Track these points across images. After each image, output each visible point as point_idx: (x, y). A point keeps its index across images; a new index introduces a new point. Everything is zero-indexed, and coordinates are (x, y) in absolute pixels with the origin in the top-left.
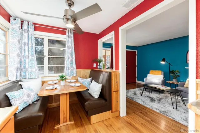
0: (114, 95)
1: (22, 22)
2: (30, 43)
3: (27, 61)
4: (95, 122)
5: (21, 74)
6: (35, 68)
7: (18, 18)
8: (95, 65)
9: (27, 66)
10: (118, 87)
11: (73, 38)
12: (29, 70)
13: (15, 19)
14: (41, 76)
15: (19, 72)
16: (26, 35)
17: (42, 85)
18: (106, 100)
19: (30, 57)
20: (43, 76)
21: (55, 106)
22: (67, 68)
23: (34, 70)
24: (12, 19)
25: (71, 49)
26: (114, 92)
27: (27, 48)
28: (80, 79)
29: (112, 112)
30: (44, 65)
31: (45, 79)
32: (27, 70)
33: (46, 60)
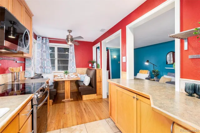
0: (98, 84)
1: (42, 38)
2: (47, 51)
3: (45, 62)
4: (86, 99)
5: (42, 70)
6: (50, 67)
7: (41, 36)
8: (90, 65)
9: (45, 65)
10: (101, 79)
11: (74, 47)
12: (47, 68)
13: (39, 38)
14: (53, 72)
15: (41, 69)
16: (45, 46)
17: (54, 78)
18: (93, 87)
19: (47, 60)
20: (54, 72)
21: (62, 92)
22: (70, 67)
23: (49, 68)
24: (37, 37)
25: (72, 54)
26: (98, 82)
27: (45, 54)
28: (79, 75)
29: (97, 95)
30: (55, 65)
31: (56, 74)
32: (45, 68)
33: (56, 62)
